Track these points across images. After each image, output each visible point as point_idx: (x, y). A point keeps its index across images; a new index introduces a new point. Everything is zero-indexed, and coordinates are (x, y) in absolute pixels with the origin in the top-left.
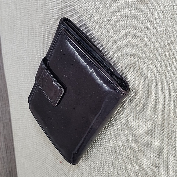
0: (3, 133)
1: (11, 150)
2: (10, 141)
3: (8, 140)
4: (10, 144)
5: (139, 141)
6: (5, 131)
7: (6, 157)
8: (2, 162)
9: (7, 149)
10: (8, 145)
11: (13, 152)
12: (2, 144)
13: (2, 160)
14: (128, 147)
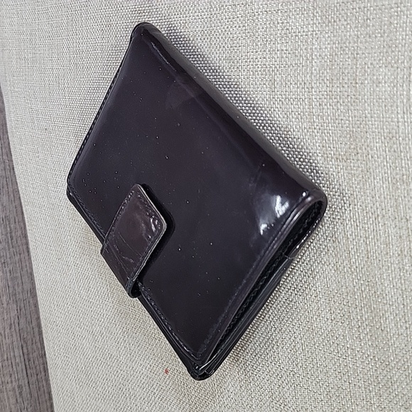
0: (17, 325)
1: (38, 367)
2: (34, 346)
3: (29, 343)
4: (35, 354)
5: (369, 269)
6: (22, 321)
7: (27, 387)
8: (17, 400)
9: (28, 367)
10: (31, 356)
11: (43, 373)
12: (16, 354)
13: (17, 393)
14: (340, 292)
